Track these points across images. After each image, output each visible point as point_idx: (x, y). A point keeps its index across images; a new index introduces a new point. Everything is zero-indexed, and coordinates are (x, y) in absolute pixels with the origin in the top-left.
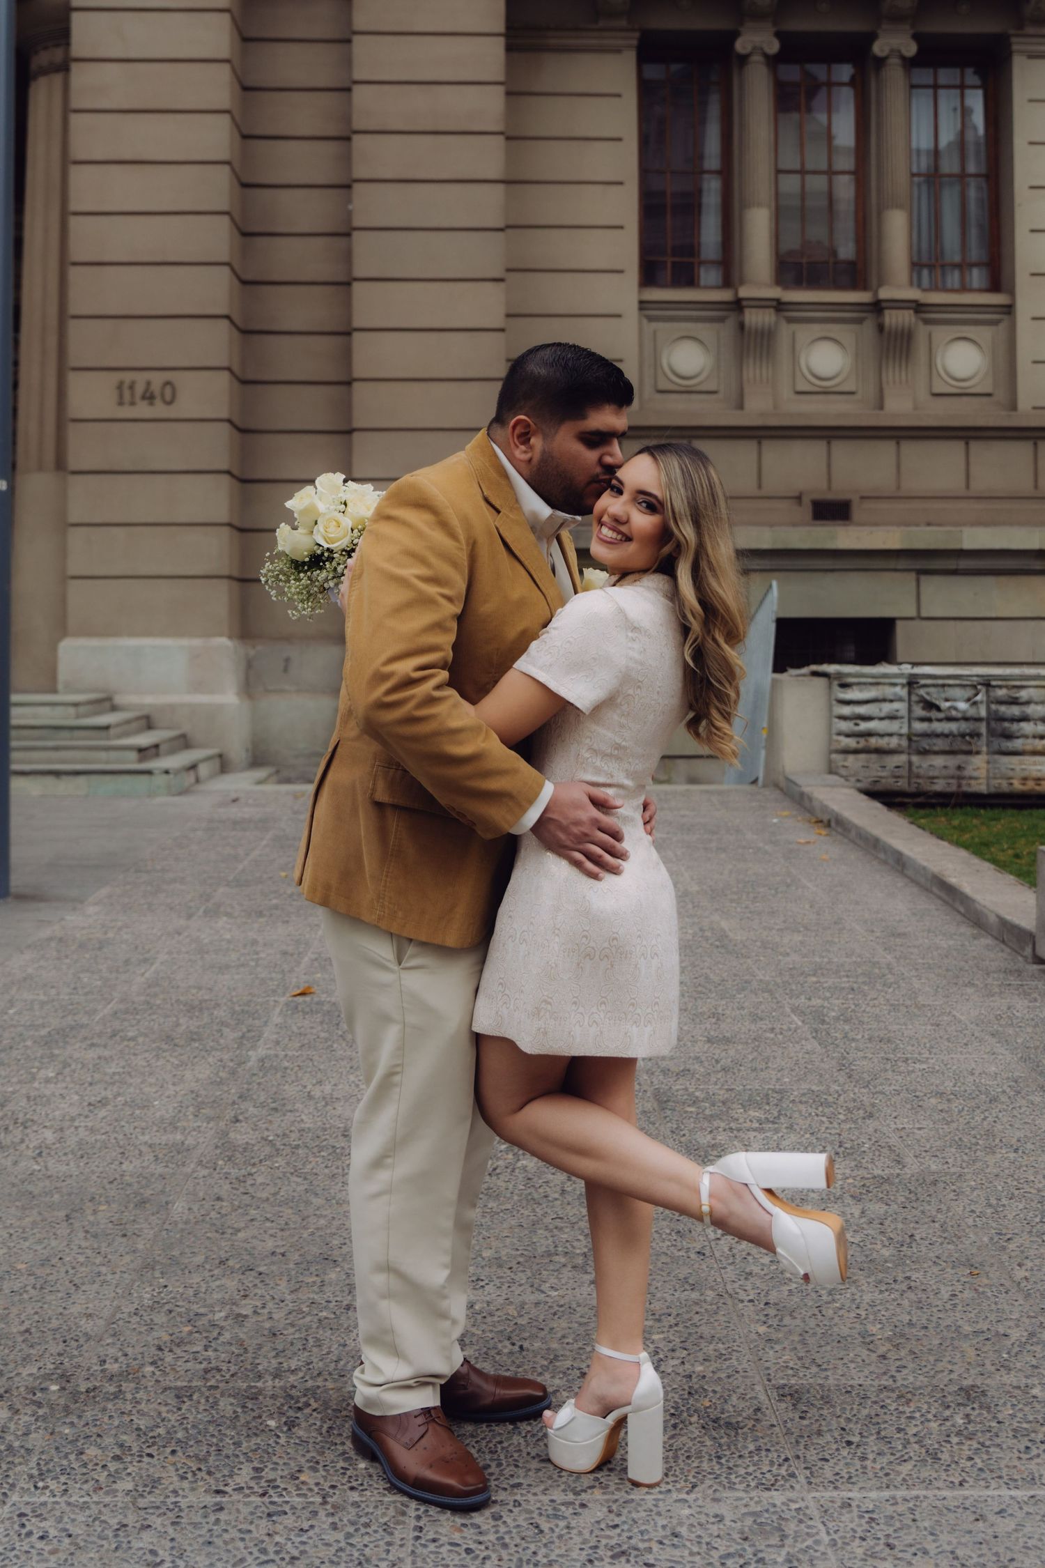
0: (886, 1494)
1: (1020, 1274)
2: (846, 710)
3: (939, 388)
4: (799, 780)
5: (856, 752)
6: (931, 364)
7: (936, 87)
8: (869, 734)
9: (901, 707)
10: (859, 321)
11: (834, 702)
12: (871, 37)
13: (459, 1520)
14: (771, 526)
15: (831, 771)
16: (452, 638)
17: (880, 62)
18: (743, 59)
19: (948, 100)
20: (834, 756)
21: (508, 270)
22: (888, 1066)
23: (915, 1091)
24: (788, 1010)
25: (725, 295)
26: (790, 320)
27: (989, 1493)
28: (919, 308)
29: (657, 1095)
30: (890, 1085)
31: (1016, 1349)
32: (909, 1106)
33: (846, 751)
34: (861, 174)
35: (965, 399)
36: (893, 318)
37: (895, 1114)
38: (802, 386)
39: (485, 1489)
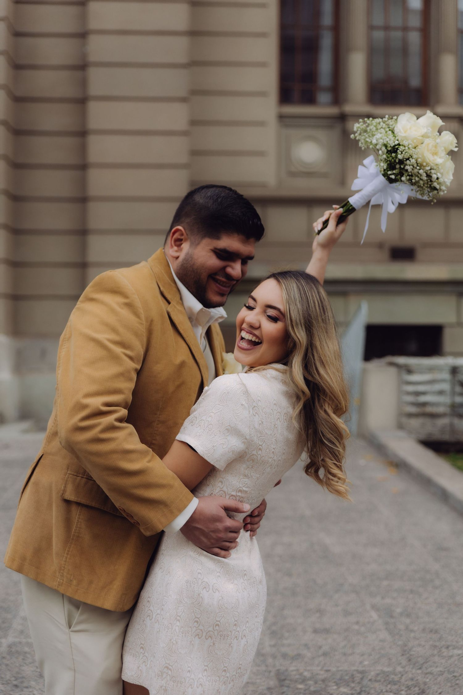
2: (410, 388)
4: (380, 434)
5: (417, 415)
8: (424, 404)
9: (446, 387)
11: (403, 384)
14: (362, 262)
16: (132, 385)
20: (402, 418)
21: (191, 93)
22: (436, 652)
23: (454, 672)
24: (368, 607)
25: (334, 111)
28: (462, 120)
29: (278, 674)
30: (437, 667)
32: (449, 684)
37: (440, 691)
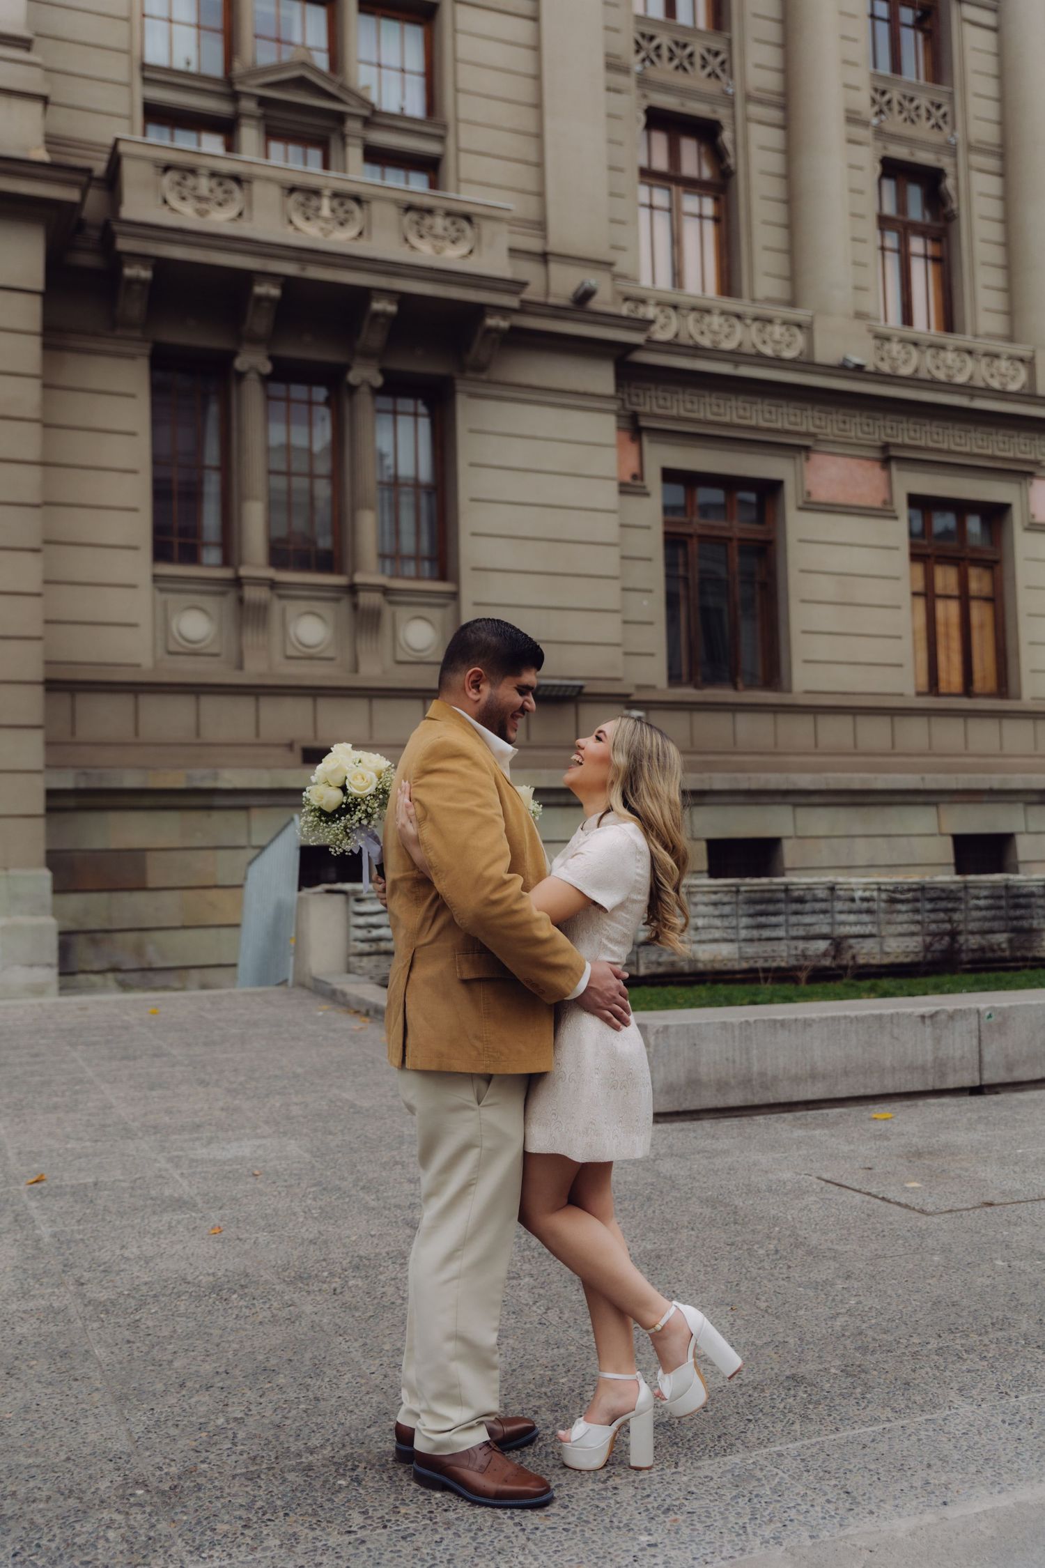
0: (798, 1444)
1: (763, 1305)
2: (361, 921)
3: (402, 657)
4: (329, 980)
5: (369, 954)
6: (395, 637)
7: (395, 413)
8: (379, 939)
10: (337, 600)
11: (351, 914)
12: (346, 368)
13: (542, 1514)
14: (268, 768)
15: (349, 970)
17: (353, 389)
18: (241, 376)
19: (405, 423)
20: (352, 959)
21: (47, 542)
25: (227, 573)
26: (281, 597)
27: (856, 1432)
28: (386, 591)
31: (799, 1350)
33: (361, 954)
34: (336, 477)
35: (421, 667)
36: (366, 599)
38: (291, 652)
39: (548, 1490)
